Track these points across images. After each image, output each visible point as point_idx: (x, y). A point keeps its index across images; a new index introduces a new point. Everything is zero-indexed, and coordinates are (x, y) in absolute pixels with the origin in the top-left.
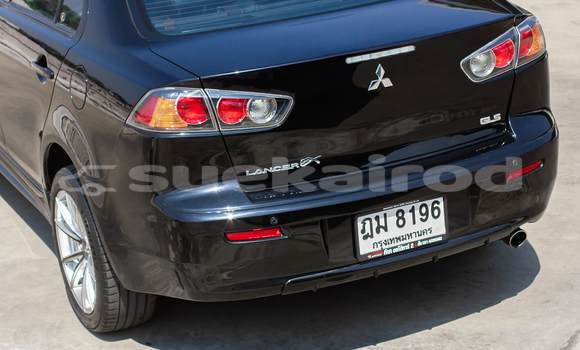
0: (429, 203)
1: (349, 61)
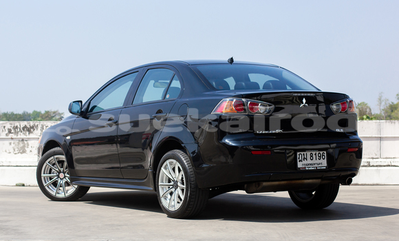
0: (321, 152)
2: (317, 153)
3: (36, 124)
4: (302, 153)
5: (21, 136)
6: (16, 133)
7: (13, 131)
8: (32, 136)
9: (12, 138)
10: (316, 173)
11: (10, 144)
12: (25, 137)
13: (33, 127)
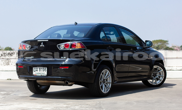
0: (45, 68)
1: (38, 41)
2: (43, 68)
3: (14, 52)
4: (36, 68)
5: (7, 57)
6: (5, 56)
7: (3, 55)
8: (12, 57)
9: (3, 58)
10: (41, 78)
11: (2, 61)
12: (9, 58)
13: (12, 53)
